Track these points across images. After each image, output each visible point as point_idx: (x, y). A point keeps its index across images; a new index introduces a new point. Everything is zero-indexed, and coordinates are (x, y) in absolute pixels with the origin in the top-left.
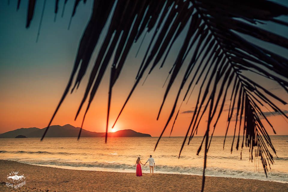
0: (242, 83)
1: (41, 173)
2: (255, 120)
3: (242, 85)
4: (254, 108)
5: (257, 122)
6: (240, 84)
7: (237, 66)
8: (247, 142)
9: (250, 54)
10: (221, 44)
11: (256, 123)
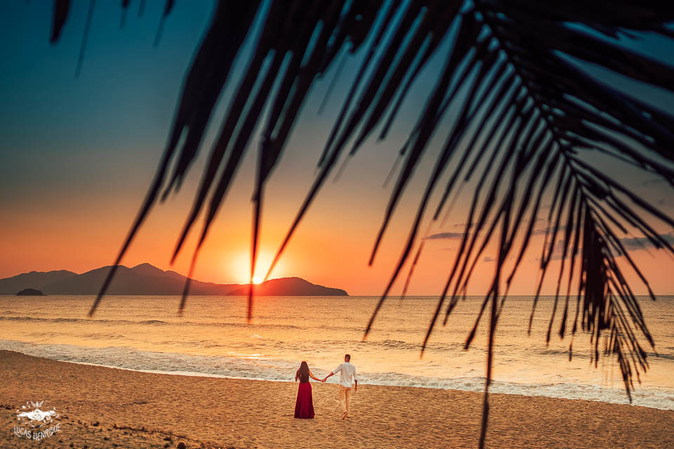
0: (577, 178)
1: (81, 381)
2: (606, 268)
3: (579, 184)
4: (605, 238)
5: (610, 273)
6: (574, 181)
7: (567, 138)
8: (586, 320)
9: (601, 109)
10: (531, 84)
11: (608, 274)
